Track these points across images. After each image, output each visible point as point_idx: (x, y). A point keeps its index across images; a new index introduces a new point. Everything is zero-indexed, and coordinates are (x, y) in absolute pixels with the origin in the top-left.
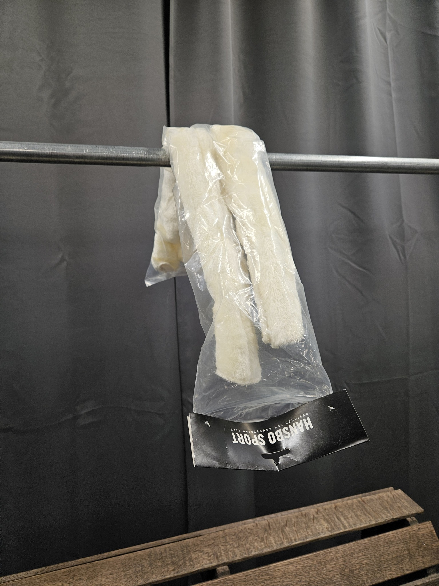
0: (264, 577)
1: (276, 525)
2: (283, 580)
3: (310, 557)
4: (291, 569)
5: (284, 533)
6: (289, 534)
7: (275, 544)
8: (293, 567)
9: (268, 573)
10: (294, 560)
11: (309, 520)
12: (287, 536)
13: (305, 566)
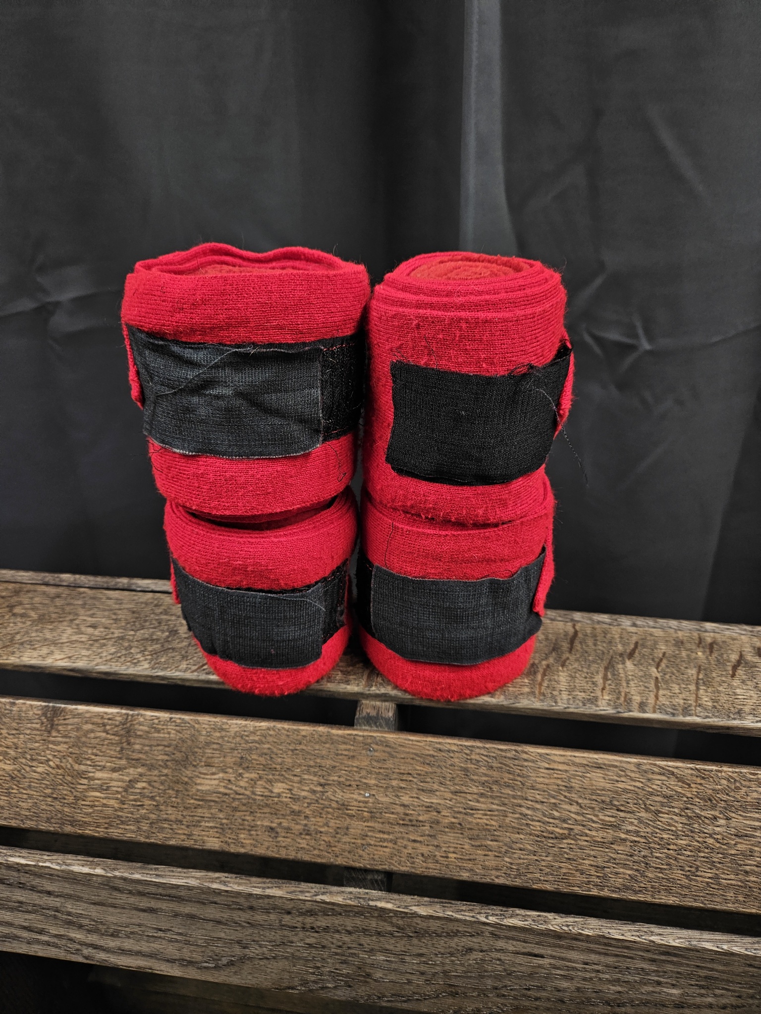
0: (495, 774)
1: (595, 645)
2: (558, 802)
3: (675, 771)
4: (594, 782)
5: (614, 675)
6: (628, 683)
7: (565, 696)
8: (604, 778)
9: (512, 765)
10: (617, 761)
11: (720, 663)
12: (618, 684)
13: (650, 790)
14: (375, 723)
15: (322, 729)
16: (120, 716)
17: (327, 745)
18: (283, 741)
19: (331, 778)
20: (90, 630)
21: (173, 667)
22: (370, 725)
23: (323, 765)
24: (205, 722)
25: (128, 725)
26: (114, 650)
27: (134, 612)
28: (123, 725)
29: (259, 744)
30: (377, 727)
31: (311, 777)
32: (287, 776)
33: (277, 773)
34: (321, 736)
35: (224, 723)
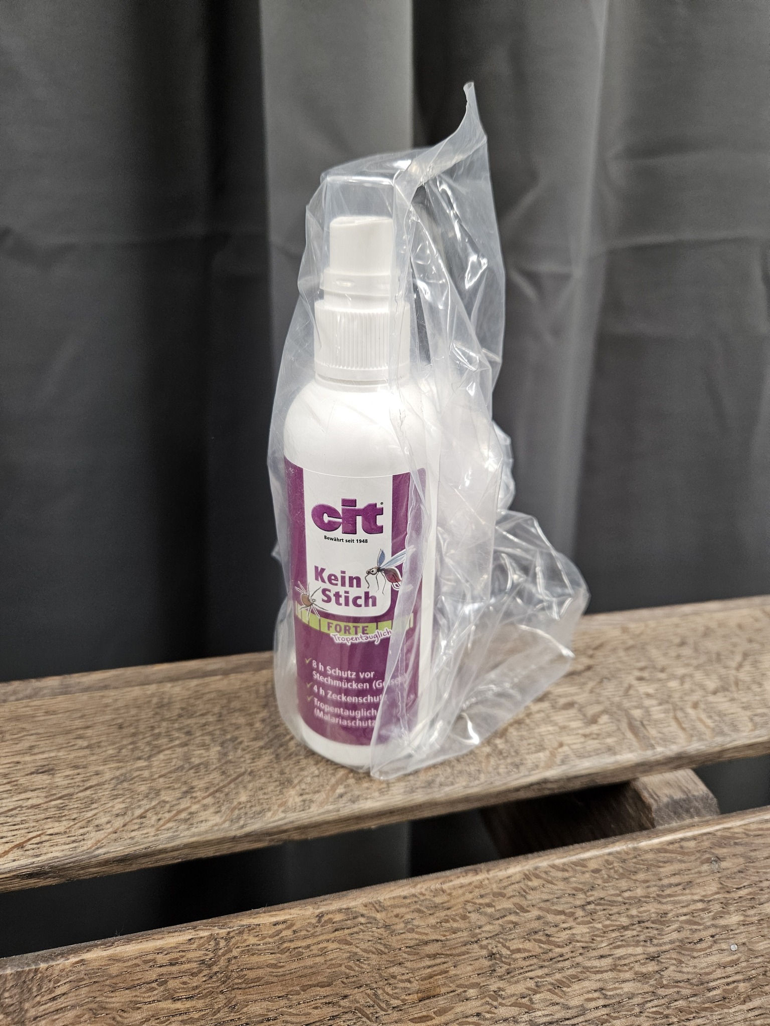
14: (688, 811)
15: (619, 846)
16: (199, 948)
17: (641, 876)
18: (559, 893)
19: (666, 939)
20: (42, 780)
21: (276, 807)
22: (679, 816)
23: (645, 916)
24: (396, 902)
25: (222, 962)
26: (123, 805)
27: (121, 727)
28: (210, 966)
29: (517, 913)
30: (692, 817)
31: (630, 950)
32: (588, 964)
33: (567, 964)
34: (624, 861)
35: (436, 892)
